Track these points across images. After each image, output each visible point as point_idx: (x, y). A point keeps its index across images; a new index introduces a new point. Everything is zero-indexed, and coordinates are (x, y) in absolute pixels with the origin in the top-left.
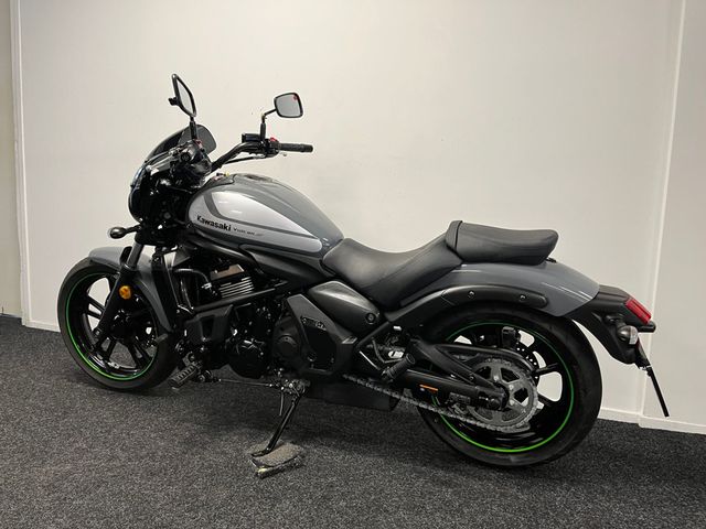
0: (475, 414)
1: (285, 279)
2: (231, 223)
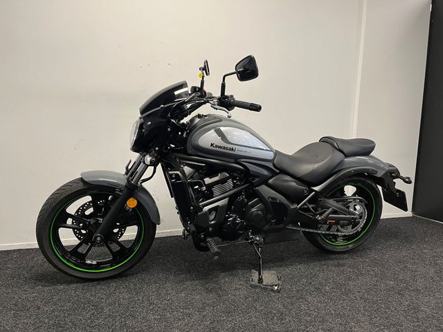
0: (341, 230)
1: (258, 177)
2: (235, 146)
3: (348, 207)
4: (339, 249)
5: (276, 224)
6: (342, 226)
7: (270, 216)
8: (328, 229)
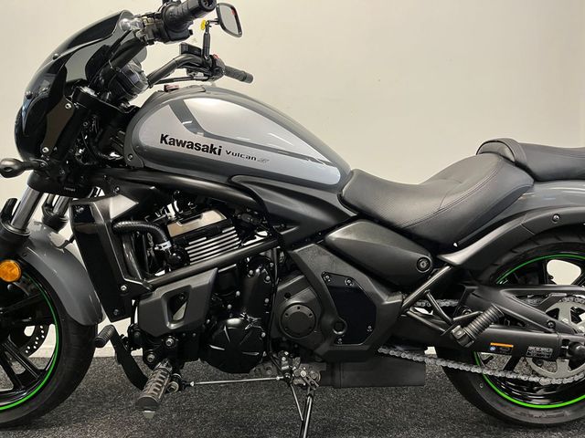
0: (537, 369)
1: (295, 223)
2: (220, 142)
3: (555, 313)
4: (536, 418)
5: (346, 340)
6: (538, 360)
7: (329, 320)
8: (510, 367)
